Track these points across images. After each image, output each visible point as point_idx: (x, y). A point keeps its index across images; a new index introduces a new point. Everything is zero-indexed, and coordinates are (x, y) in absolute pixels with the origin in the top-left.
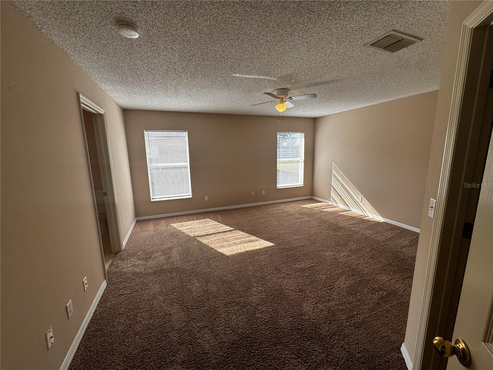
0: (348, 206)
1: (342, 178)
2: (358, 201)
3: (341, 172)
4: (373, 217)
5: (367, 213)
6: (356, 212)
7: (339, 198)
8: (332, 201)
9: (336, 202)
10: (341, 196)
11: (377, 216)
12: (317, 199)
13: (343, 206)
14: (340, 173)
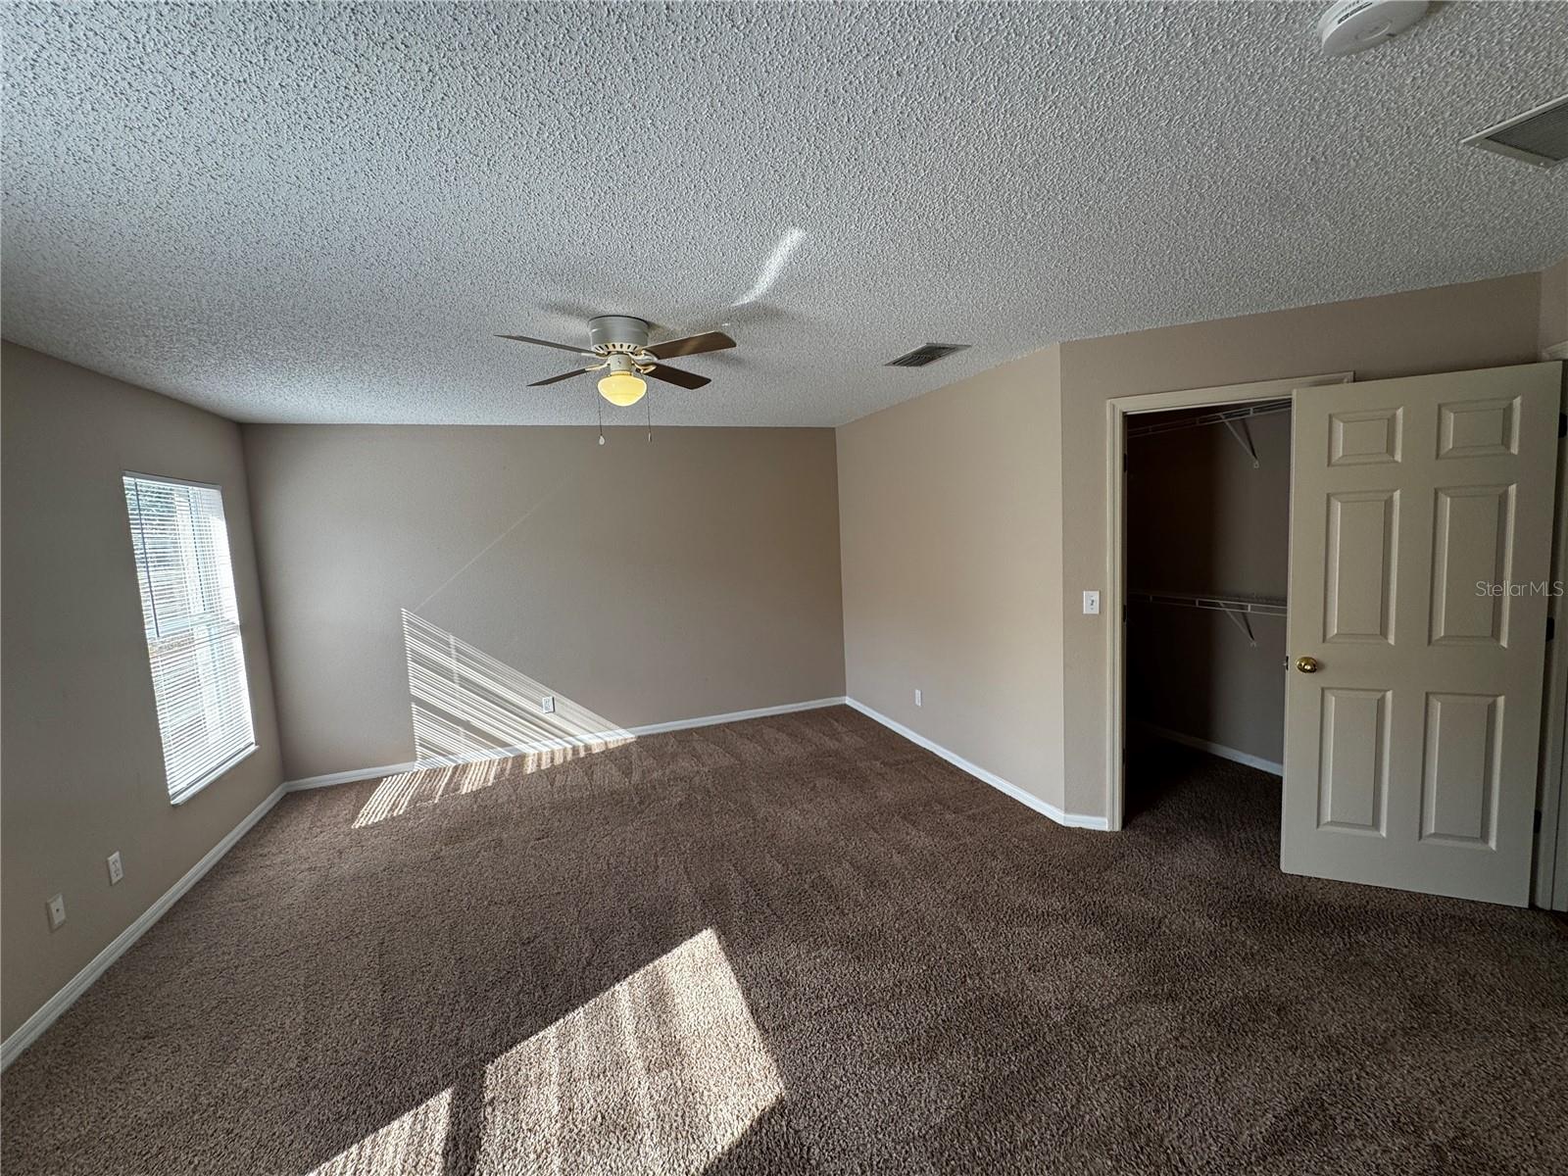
0: (504, 745)
1: (458, 660)
2: (542, 713)
3: (452, 640)
4: (601, 738)
5: (580, 737)
6: (540, 750)
7: (458, 733)
8: (424, 758)
9: (445, 753)
10: (467, 725)
11: (611, 733)
12: (318, 785)
13: (485, 751)
14: (448, 644)
